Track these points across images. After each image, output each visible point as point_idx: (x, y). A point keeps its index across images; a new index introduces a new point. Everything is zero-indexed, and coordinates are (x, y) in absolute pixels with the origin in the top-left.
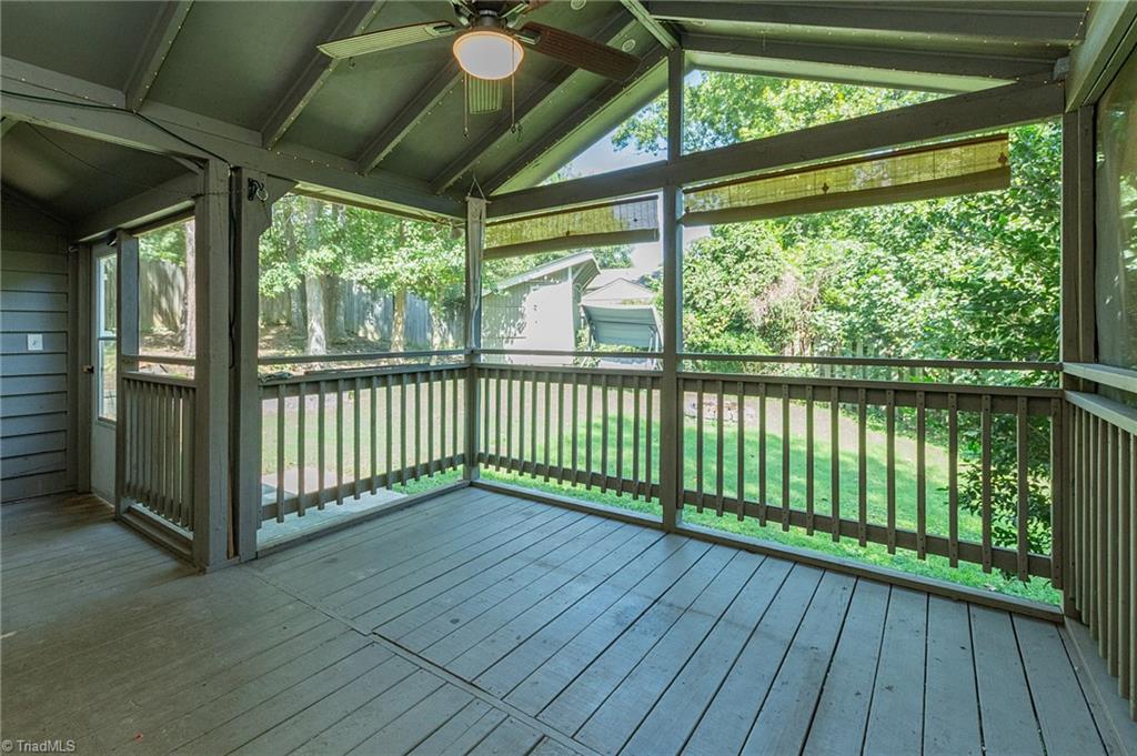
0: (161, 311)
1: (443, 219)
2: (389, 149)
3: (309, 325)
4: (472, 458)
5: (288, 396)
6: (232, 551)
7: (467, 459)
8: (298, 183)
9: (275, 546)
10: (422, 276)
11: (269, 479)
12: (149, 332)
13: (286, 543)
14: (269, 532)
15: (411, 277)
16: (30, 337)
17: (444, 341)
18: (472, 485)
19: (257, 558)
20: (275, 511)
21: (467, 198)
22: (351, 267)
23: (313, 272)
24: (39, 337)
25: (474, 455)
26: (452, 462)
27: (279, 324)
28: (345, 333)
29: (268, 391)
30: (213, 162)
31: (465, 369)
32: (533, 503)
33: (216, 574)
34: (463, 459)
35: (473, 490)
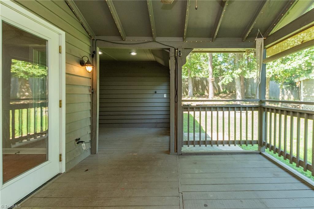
0: (206, 90)
1: (248, 50)
2: (217, 30)
3: (237, 92)
4: (261, 143)
5: (190, 111)
6: (176, 151)
7: (259, 142)
8: (193, 49)
9: (186, 153)
10: (273, 74)
11: (185, 134)
12: (204, 94)
13: (190, 153)
14: (185, 149)
15: (269, 75)
16: (164, 94)
17: (289, 97)
18: (260, 153)
19: (182, 155)
20: (187, 143)
21: (256, 39)
22: (249, 74)
23: (236, 76)
24: (166, 94)
25: (262, 142)
26: (251, 143)
27: (232, 92)
28: (250, 94)
29: (185, 109)
30: (171, 48)
31: (258, 107)
32: (284, 171)
33: (171, 155)
34: (257, 142)
35: (260, 156)
